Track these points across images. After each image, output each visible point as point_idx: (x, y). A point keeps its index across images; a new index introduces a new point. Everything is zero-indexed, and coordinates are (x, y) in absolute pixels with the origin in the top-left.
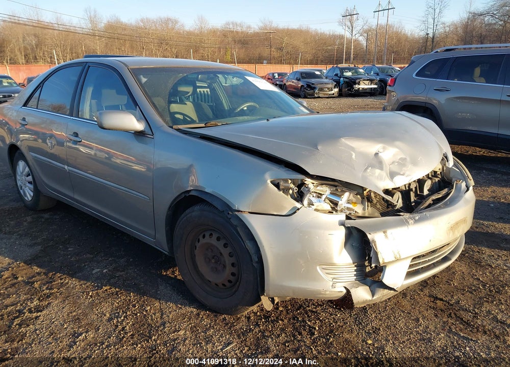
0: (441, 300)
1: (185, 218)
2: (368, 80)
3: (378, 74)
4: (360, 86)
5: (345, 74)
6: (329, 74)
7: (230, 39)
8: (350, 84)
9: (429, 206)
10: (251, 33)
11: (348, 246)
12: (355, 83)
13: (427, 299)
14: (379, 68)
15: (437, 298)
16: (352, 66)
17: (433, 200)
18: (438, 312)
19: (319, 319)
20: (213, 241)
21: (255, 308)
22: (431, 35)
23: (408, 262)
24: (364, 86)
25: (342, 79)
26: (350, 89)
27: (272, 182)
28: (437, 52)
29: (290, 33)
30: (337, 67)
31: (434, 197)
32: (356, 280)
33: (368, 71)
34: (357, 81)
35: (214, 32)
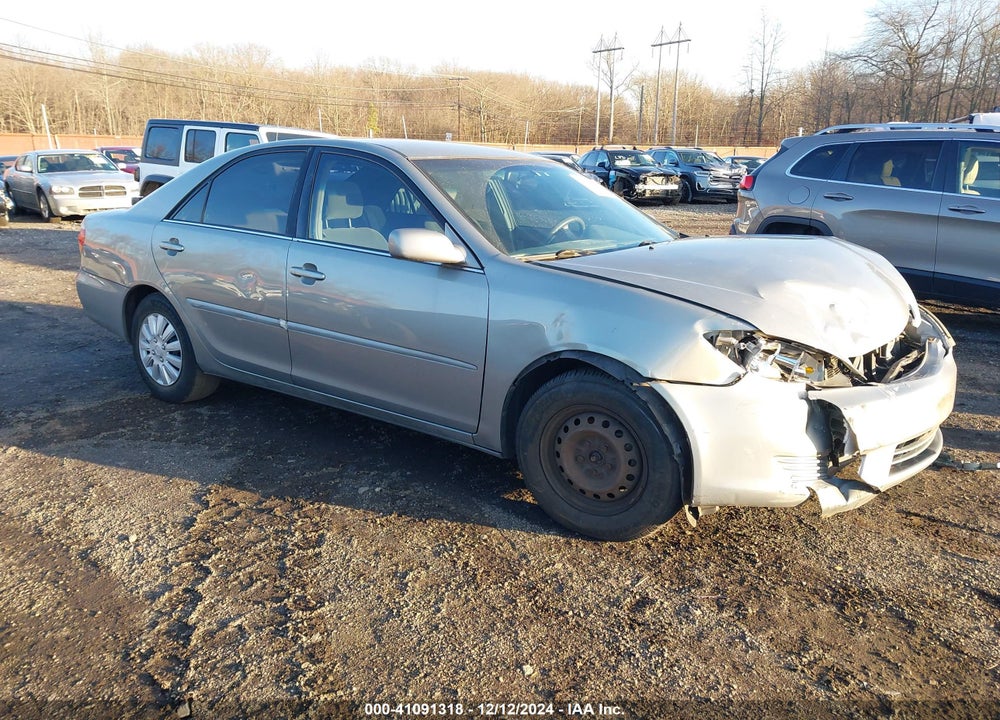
0: (916, 515)
1: (546, 395)
2: (661, 175)
3: (677, 165)
4: (646, 187)
5: (617, 163)
6: (586, 163)
7: (377, 89)
8: (629, 182)
9: (899, 375)
10: (417, 78)
11: (810, 427)
12: (638, 181)
13: (896, 515)
14: (679, 153)
15: (909, 513)
16: (629, 148)
17: (902, 367)
18: (918, 531)
19: (752, 543)
20: (597, 427)
21: (668, 527)
22: (757, 93)
23: (892, 451)
24: (653, 186)
25: (612, 173)
26: (629, 192)
27: (705, 335)
28: (825, 133)
29: (493, 81)
30: (602, 149)
31: (904, 362)
32: (819, 478)
33: (659, 157)
34: (642, 177)
35: (344, 75)
